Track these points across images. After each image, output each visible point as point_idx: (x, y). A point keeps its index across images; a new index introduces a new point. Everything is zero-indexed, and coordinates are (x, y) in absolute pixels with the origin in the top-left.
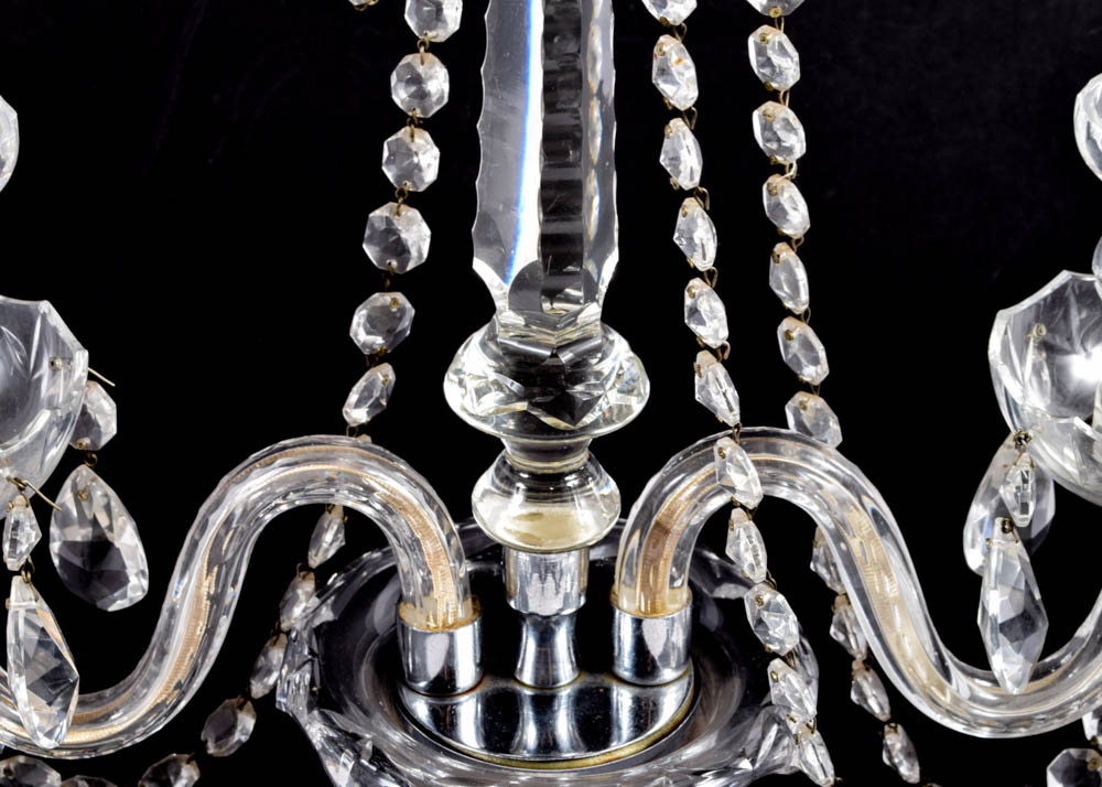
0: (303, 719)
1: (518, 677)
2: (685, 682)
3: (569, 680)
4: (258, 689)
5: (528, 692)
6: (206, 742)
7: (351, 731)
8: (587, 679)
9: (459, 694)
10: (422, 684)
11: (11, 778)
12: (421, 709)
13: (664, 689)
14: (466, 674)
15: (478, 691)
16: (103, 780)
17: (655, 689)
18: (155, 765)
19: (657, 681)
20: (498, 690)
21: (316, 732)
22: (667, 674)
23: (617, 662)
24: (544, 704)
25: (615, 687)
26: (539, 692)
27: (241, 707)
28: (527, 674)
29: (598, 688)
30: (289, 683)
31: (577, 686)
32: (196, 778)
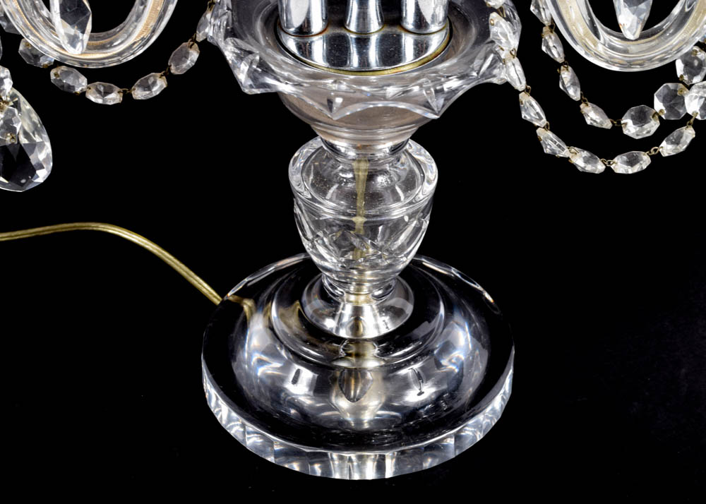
0: (222, 45)
1: (347, 27)
2: (444, 32)
3: (376, 30)
4: (200, 37)
5: (354, 36)
6: (171, 66)
7: (248, 50)
8: (387, 30)
9: (312, 36)
10: (292, 30)
11: (58, 79)
12: (291, 44)
13: (432, 36)
14: (317, 24)
15: (324, 34)
16: (113, 85)
17: (426, 36)
18: (142, 78)
19: (428, 31)
20: (335, 34)
21: (229, 52)
22: (433, 28)
23: (404, 21)
24: (363, 42)
25: (403, 34)
26: (359, 36)
27: (191, 47)
28: (353, 25)
29: (393, 35)
30: (214, 25)
31: (381, 33)
32: (165, 86)
